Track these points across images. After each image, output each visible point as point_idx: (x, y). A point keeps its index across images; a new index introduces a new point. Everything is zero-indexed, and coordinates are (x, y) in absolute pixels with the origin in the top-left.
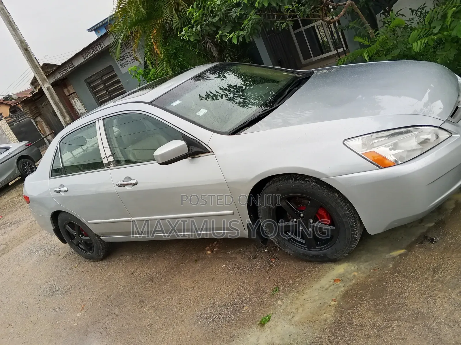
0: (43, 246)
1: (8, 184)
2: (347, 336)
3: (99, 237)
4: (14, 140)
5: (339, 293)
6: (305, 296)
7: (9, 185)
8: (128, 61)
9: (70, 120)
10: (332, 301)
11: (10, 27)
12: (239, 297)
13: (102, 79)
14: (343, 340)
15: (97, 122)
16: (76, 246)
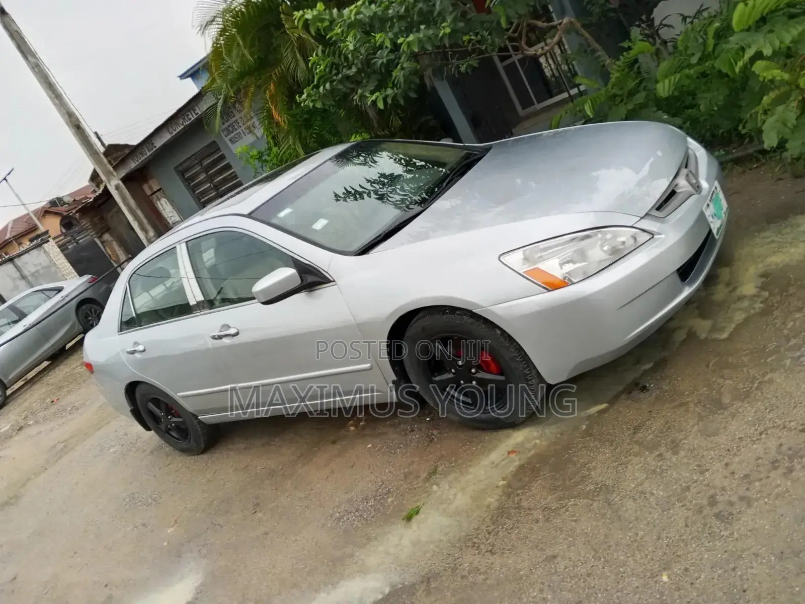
0: (121, 439)
1: (65, 347)
2: (509, 523)
3: (196, 417)
4: (70, 274)
5: (512, 468)
6: (469, 477)
7: (67, 348)
8: (241, 132)
9: (155, 236)
10: (500, 481)
11: (50, 93)
12: (384, 486)
13: (201, 165)
14: (504, 529)
15: (178, 247)
16: (164, 433)
